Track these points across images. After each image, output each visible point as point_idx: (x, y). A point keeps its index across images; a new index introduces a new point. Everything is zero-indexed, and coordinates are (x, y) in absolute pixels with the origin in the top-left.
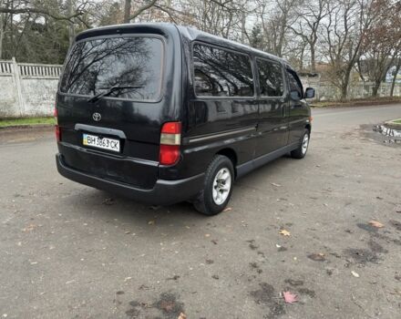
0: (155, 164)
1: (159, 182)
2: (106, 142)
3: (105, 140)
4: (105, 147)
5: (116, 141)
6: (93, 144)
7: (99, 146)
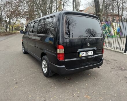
2: (88, 53)
5: (92, 51)
6: (83, 55)
7: (86, 55)
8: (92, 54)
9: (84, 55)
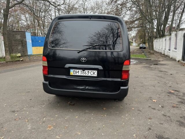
0: (119, 80)
1: (122, 88)
2: (87, 72)
3: (86, 71)
4: (87, 75)
5: (94, 71)
6: (77, 74)
7: (82, 75)
8: (94, 75)
9: (79, 74)
